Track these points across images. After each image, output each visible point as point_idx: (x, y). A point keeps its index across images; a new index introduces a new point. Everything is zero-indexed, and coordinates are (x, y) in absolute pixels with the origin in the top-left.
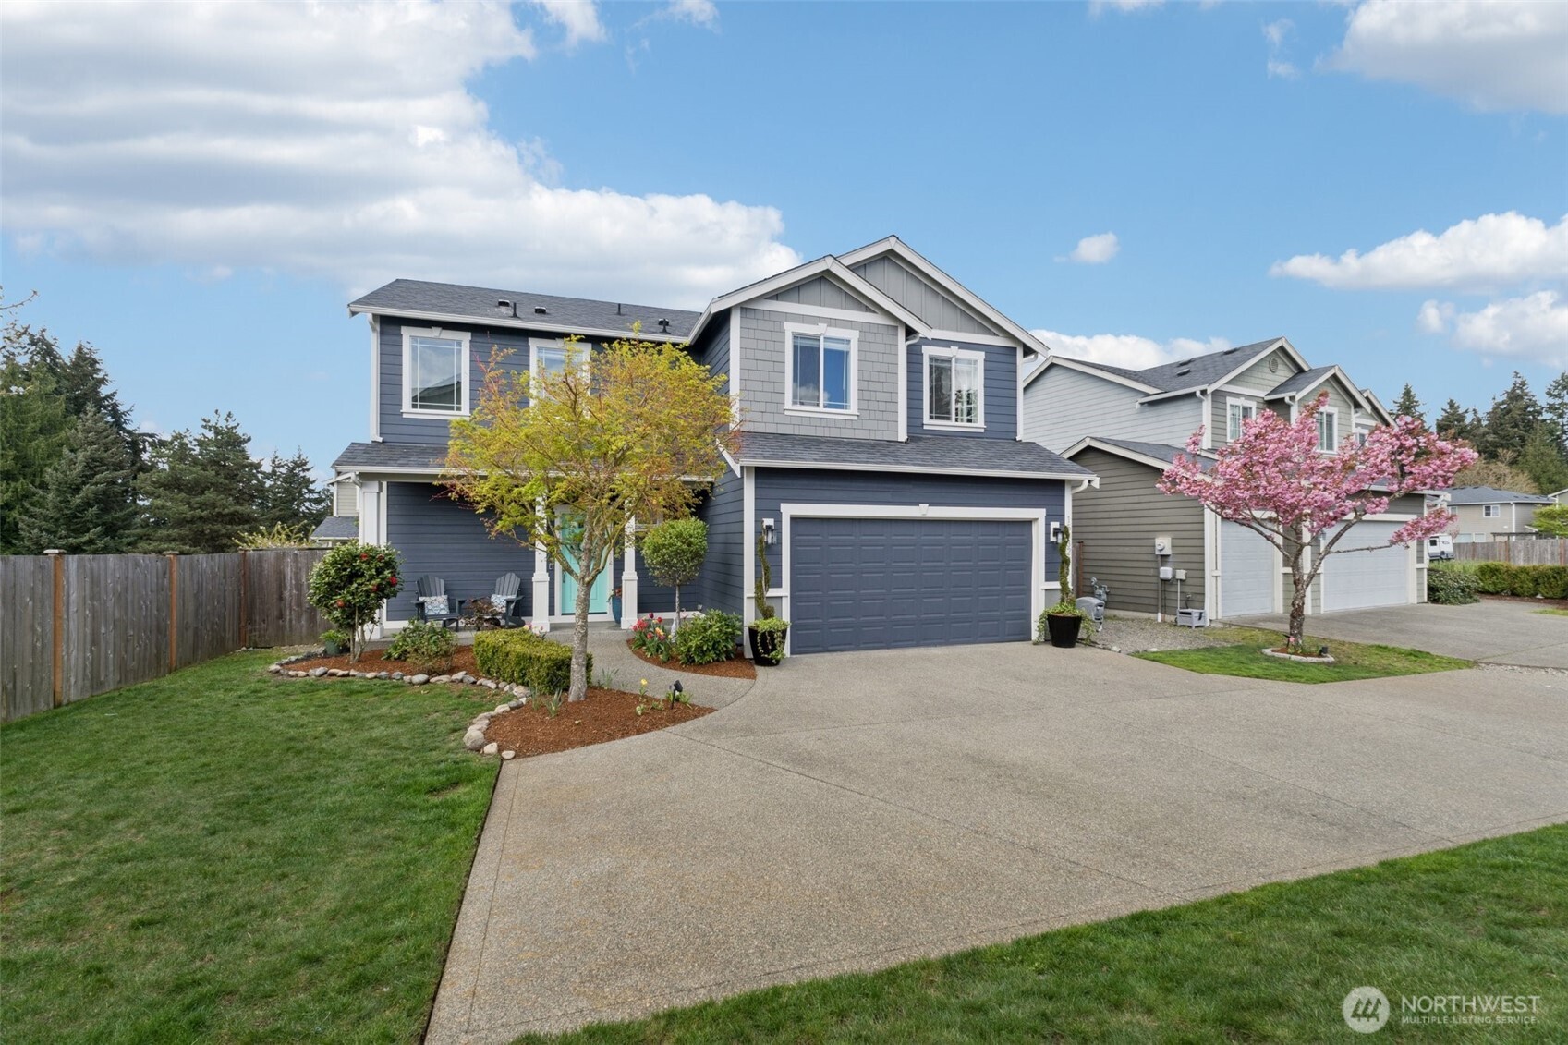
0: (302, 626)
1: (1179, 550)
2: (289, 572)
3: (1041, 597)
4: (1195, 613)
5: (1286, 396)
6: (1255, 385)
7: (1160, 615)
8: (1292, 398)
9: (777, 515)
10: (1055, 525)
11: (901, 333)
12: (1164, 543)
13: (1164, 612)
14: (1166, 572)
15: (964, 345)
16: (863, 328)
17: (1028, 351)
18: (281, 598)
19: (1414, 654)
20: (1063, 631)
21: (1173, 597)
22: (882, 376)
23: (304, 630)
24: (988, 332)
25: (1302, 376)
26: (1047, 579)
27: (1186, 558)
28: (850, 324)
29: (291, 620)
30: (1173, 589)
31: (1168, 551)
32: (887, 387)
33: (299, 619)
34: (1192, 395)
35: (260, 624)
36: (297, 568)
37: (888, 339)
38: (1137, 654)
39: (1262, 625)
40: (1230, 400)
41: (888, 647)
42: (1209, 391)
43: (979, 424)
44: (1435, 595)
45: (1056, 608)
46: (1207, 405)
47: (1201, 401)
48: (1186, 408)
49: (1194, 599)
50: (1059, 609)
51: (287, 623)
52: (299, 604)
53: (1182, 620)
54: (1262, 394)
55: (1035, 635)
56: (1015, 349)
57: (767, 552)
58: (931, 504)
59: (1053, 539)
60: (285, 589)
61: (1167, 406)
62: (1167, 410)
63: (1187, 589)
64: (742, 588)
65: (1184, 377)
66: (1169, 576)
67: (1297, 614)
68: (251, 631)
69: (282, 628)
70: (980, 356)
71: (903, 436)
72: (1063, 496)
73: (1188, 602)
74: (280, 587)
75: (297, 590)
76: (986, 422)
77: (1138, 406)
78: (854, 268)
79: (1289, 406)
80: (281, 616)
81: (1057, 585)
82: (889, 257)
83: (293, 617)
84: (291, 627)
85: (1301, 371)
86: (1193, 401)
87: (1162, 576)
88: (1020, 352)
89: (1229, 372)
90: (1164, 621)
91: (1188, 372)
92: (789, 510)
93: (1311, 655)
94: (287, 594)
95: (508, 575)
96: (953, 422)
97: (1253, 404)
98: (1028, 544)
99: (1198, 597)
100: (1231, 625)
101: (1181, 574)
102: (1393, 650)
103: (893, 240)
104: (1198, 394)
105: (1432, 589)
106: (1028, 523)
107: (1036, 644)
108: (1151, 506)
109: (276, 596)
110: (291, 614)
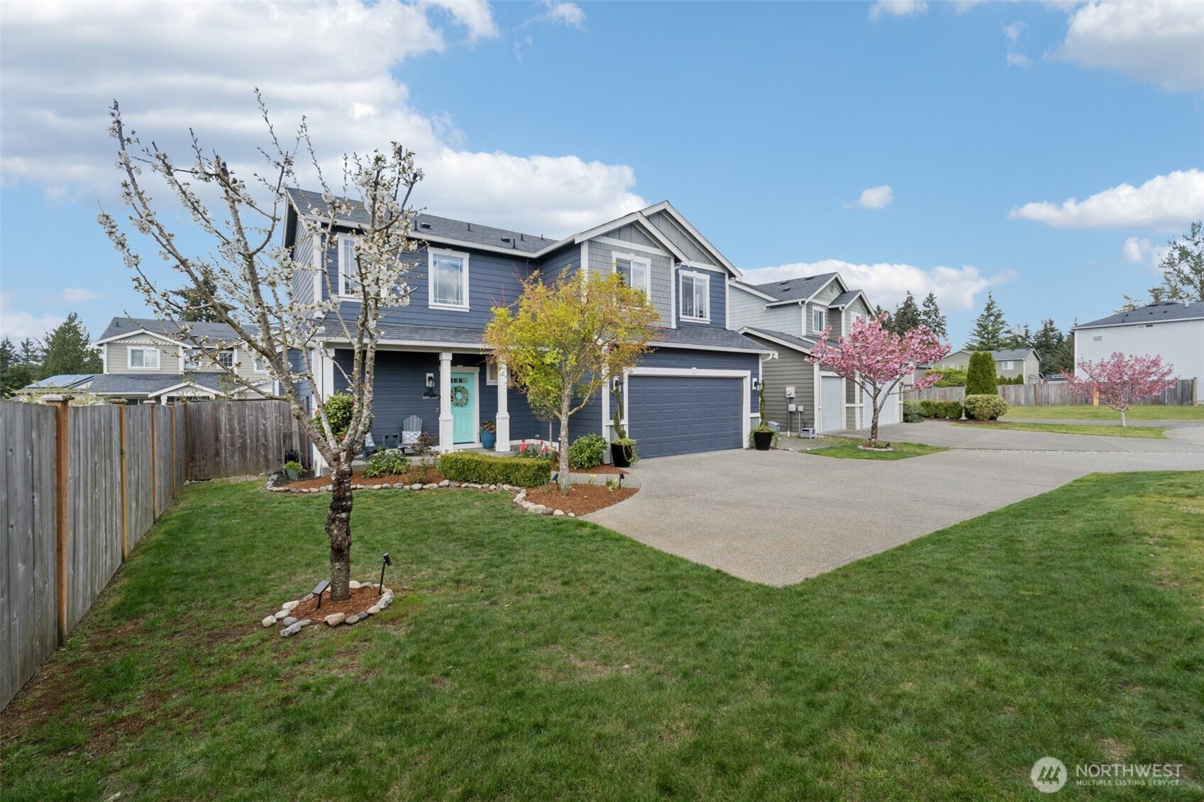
0: (235, 462)
1: (801, 395)
2: (224, 419)
3: (749, 421)
4: (811, 430)
5: (840, 306)
6: (824, 299)
7: (789, 433)
8: (843, 308)
9: (621, 375)
10: (755, 380)
11: (672, 261)
12: (791, 391)
13: (791, 431)
14: (792, 407)
15: (700, 271)
16: (654, 258)
17: (731, 275)
18: (217, 440)
19: (920, 446)
20: (762, 441)
21: (796, 421)
22: (663, 289)
23: (237, 465)
24: (711, 263)
25: (844, 295)
26: (752, 411)
27: (804, 399)
28: (646, 255)
29: (226, 457)
30: (796, 417)
31: (793, 395)
32: (667, 296)
33: (232, 456)
34: (797, 303)
35: (200, 461)
36: (230, 415)
37: (666, 265)
38: (802, 451)
39: (845, 435)
40: (814, 308)
41: (675, 454)
42: (806, 302)
43: (707, 319)
44: (907, 418)
45: (757, 428)
46: (804, 310)
47: (801, 307)
48: (792, 310)
49: (808, 422)
50: (761, 428)
51: (223, 459)
52: (233, 445)
53: (802, 435)
54: (827, 304)
55: (746, 443)
56: (724, 274)
57: (616, 397)
58: (698, 368)
59: (754, 388)
60: (221, 432)
61: (781, 309)
62: (781, 312)
63: (804, 417)
64: (601, 420)
65: (787, 292)
66: (794, 410)
67: (875, 427)
68: (192, 467)
69: (217, 464)
70: (707, 277)
71: (674, 326)
72: (758, 363)
73: (804, 424)
74: (217, 431)
75: (231, 433)
76: (711, 318)
77: (765, 308)
78: (648, 218)
79: (841, 312)
80: (217, 454)
81: (758, 415)
82: (664, 214)
83: (228, 455)
84: (226, 463)
85: (844, 292)
86: (796, 307)
87: (790, 410)
88: (727, 276)
89: (815, 291)
90: (791, 436)
91: (789, 289)
92: (626, 372)
93: (882, 448)
94: (222, 436)
95: (412, 417)
96: (694, 317)
97: (823, 310)
98: (740, 391)
99: (810, 421)
100: (828, 436)
101: (801, 408)
102: (911, 444)
103: (666, 203)
104: (800, 303)
105: (905, 415)
106: (741, 379)
107: (747, 449)
108: (784, 369)
109: (213, 438)
110: (226, 453)
